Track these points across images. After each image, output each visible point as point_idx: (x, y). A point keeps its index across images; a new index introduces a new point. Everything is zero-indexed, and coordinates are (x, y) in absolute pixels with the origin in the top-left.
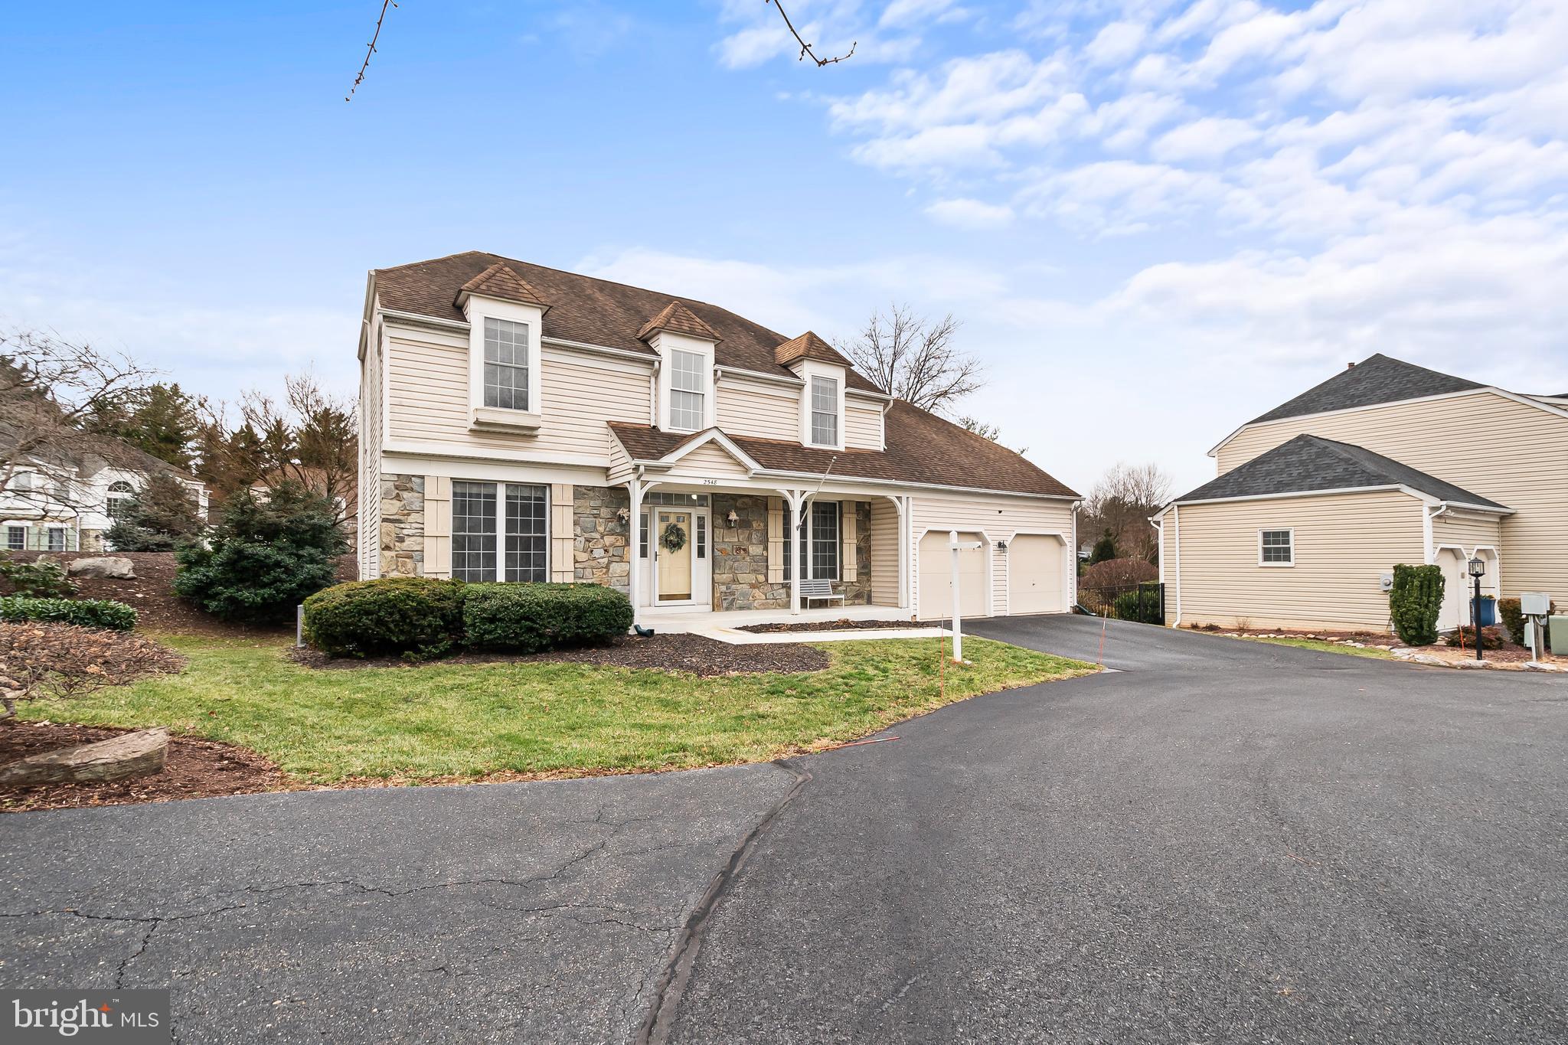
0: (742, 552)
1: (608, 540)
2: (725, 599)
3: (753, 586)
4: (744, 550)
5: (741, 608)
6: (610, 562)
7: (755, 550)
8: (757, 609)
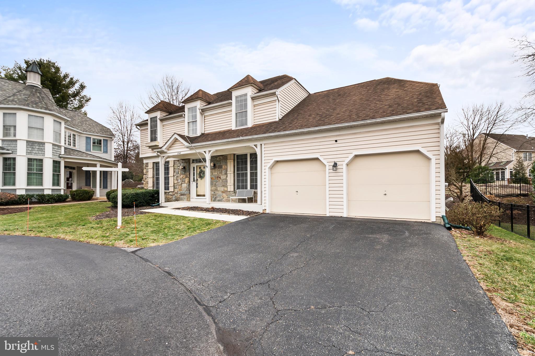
0: (219, 178)
1: (182, 176)
2: (213, 197)
3: (223, 192)
4: (220, 177)
5: (219, 201)
6: (182, 184)
7: (223, 177)
8: (224, 202)
